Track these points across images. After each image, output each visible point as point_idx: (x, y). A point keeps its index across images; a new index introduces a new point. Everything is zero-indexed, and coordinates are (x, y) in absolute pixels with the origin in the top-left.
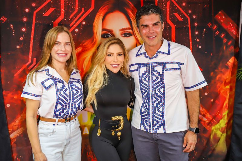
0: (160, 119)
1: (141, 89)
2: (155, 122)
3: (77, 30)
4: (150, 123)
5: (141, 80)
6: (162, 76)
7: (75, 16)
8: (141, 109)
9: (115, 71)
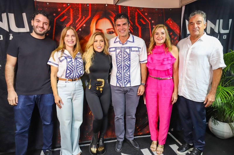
0: (128, 79)
1: (117, 62)
2: (125, 81)
3: (80, 30)
4: (122, 81)
5: (117, 57)
6: (129, 55)
7: (79, 21)
8: (117, 74)
9: (99, 51)
